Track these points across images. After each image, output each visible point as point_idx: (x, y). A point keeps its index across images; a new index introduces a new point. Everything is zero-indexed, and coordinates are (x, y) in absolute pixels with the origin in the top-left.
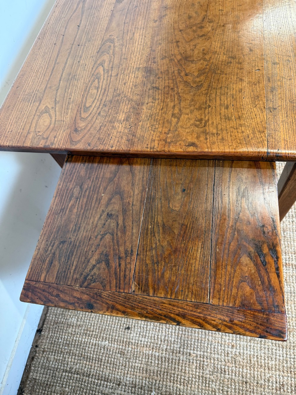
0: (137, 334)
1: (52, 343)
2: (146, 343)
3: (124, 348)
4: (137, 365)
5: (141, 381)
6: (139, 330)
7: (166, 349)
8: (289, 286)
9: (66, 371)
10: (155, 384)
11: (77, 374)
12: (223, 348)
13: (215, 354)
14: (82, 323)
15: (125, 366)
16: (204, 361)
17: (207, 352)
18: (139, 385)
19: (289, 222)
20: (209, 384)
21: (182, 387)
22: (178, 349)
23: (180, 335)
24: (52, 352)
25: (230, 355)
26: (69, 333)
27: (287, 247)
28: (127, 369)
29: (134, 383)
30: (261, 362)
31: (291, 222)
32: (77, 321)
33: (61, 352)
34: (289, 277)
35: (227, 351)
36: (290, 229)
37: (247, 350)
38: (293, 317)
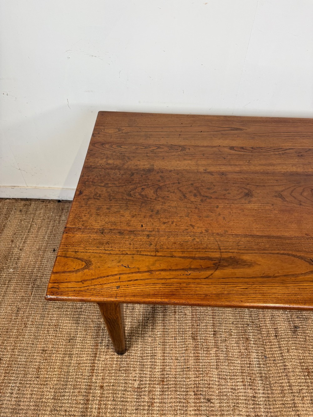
0: (50, 256)
1: (50, 209)
2: (43, 262)
3: (42, 249)
4: (30, 259)
5: (20, 262)
6: (52, 257)
7: (37, 276)
8: (73, 371)
9: (33, 220)
10: (17, 271)
11: (30, 226)
12: (32, 315)
13: (29, 309)
14: (61, 223)
15: (30, 252)
16: (25, 301)
17: (31, 303)
18: (18, 261)
19: (136, 377)
20: (10, 306)
21: (12, 288)
22: (36, 284)
23: (45, 284)
24: (45, 210)
25: (26, 320)
26: (55, 217)
27: (109, 372)
28: (29, 253)
29: (20, 258)
30: (18, 343)
31: (134, 379)
32: (63, 220)
33: (44, 215)
34: (81, 372)
35: (30, 318)
36: (127, 376)
37: (28, 333)
38: (47, 372)
